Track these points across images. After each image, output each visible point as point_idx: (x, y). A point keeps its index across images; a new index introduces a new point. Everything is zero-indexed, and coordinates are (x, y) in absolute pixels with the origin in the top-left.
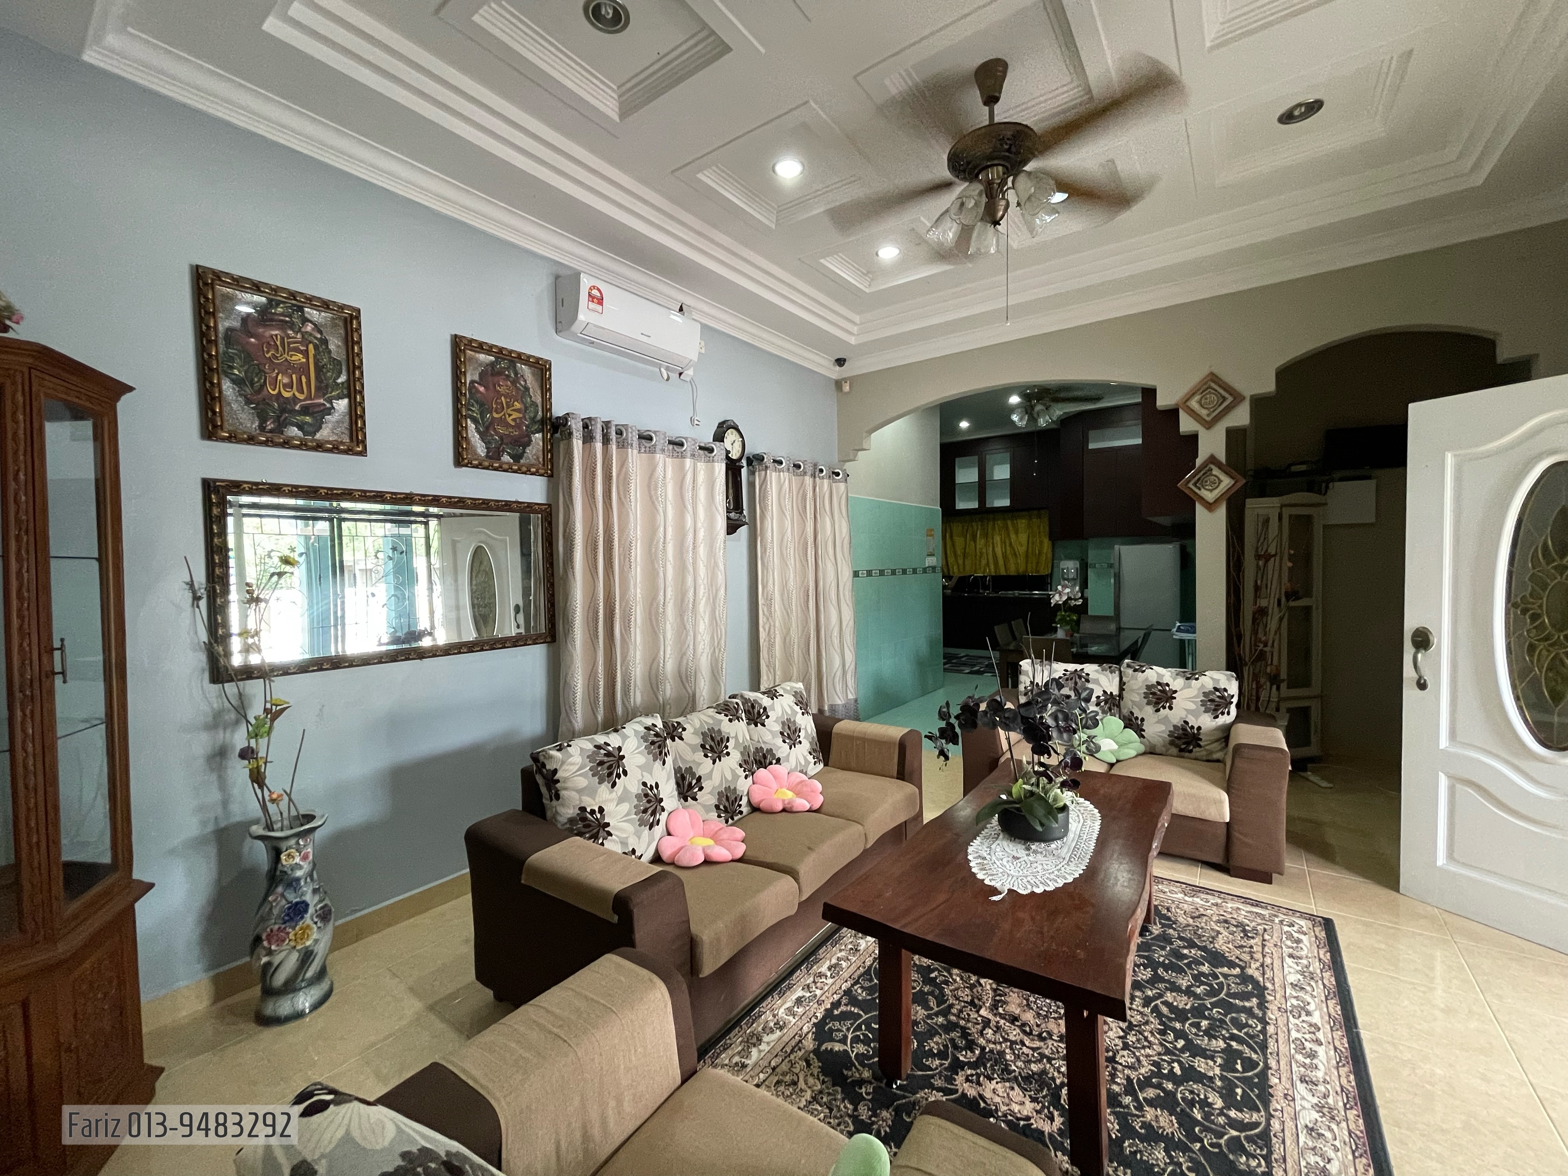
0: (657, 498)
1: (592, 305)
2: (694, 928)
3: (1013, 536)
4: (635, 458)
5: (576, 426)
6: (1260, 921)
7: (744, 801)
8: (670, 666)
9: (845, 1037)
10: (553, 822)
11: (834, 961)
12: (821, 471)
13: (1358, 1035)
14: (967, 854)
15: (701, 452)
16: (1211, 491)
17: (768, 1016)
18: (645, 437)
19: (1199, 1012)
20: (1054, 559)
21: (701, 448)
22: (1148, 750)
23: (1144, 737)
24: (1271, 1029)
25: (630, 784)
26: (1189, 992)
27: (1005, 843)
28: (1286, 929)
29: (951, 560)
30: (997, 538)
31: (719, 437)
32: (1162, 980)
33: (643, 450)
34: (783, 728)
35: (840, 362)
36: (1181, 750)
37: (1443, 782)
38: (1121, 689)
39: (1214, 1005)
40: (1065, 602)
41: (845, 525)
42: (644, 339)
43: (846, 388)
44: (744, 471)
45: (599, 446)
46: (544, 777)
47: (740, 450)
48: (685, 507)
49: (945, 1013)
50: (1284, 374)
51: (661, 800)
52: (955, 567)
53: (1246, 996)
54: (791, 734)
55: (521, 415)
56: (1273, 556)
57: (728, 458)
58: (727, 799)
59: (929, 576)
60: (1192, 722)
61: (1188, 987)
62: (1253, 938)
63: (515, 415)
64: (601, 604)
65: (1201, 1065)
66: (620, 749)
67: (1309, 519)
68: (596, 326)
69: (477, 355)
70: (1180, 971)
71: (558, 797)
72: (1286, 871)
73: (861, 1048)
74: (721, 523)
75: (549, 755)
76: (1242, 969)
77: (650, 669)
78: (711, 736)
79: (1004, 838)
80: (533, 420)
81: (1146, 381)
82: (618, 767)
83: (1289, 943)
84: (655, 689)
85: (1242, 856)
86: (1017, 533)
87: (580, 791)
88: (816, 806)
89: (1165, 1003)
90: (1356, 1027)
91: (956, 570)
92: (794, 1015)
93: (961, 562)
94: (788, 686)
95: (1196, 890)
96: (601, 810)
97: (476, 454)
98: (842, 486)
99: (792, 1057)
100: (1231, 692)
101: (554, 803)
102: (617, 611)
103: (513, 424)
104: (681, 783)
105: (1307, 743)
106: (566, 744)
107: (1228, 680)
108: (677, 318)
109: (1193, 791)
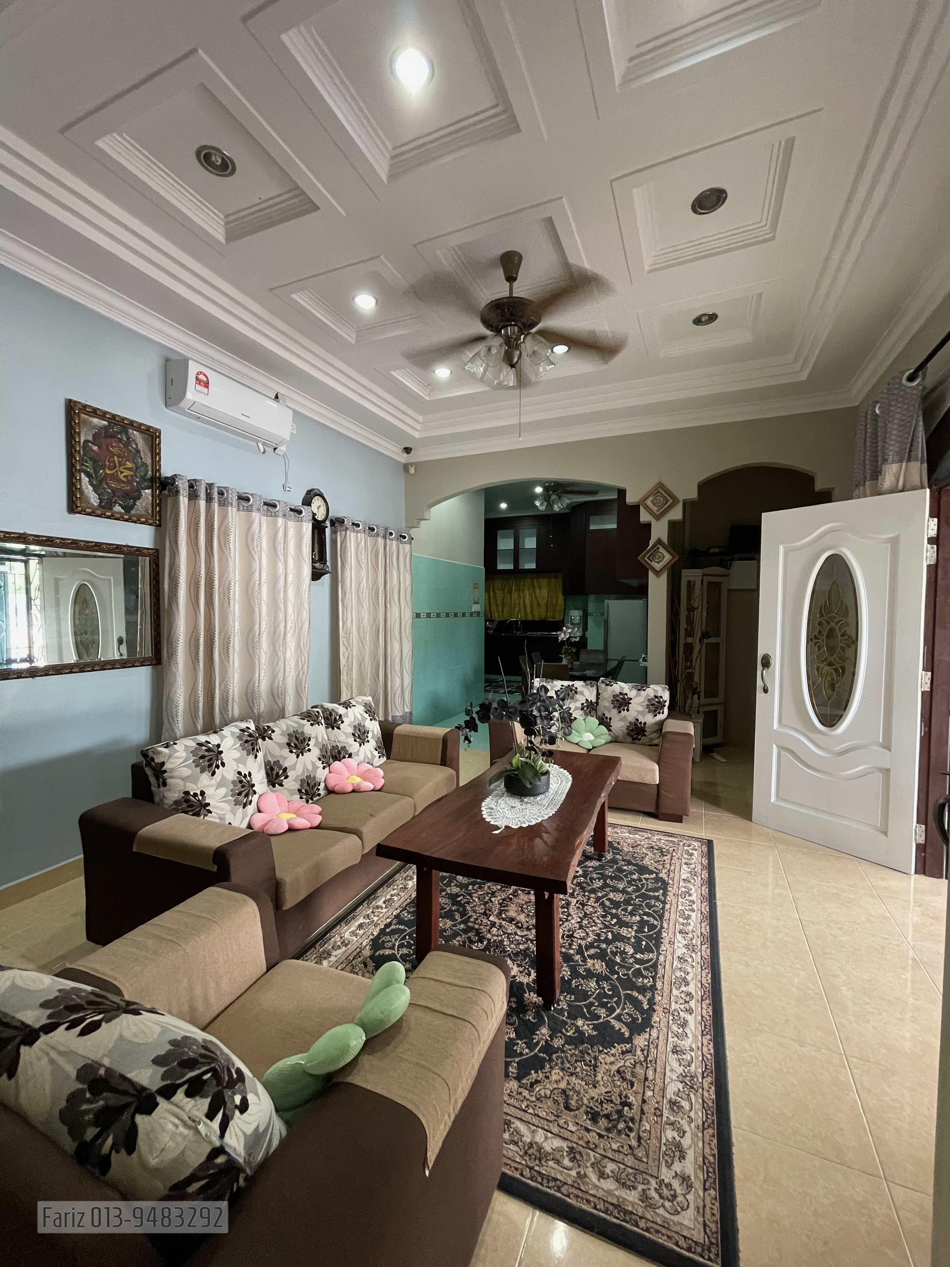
0: (254, 548)
1: (199, 387)
2: (278, 874)
3: (538, 591)
4: (234, 514)
5: (183, 486)
6: (671, 845)
7: (322, 786)
8: (263, 686)
9: (394, 945)
10: (161, 802)
11: (388, 897)
12: (391, 534)
13: (715, 903)
14: (481, 807)
15: (292, 513)
16: (658, 563)
17: (337, 938)
18: (244, 498)
19: (627, 902)
20: (565, 610)
21: (291, 510)
22: (613, 740)
23: (611, 731)
24: (667, 906)
25: (228, 773)
26: (624, 891)
27: (507, 799)
28: (686, 848)
29: (493, 608)
30: (527, 592)
31: (307, 502)
32: (609, 886)
33: (241, 508)
34: (355, 730)
35: (408, 450)
36: (634, 739)
37: (775, 749)
38: (598, 698)
39: (637, 897)
40: (568, 639)
41: (408, 577)
42: (244, 419)
43: (412, 471)
44: (328, 531)
45: (202, 503)
46: (153, 769)
47: (325, 513)
48: (277, 556)
49: (465, 922)
50: (702, 487)
51: (253, 785)
52: (496, 613)
53: (656, 890)
54: (360, 735)
55: (132, 473)
56: (697, 608)
57: (314, 519)
58: (308, 784)
59: (475, 619)
60: (641, 719)
61: (624, 888)
62: (666, 855)
63: (127, 473)
64: (202, 633)
65: (624, 932)
66: (219, 746)
67: (719, 584)
68: (202, 404)
69: (91, 419)
70: (620, 879)
71: (165, 784)
72: (690, 814)
73: (405, 951)
74: (307, 571)
75: (157, 751)
76: (657, 874)
77: (247, 686)
78: (296, 737)
79: (507, 796)
80: (143, 478)
81: (621, 485)
82: (217, 760)
83: (686, 856)
84: (251, 704)
85: (667, 806)
86: (540, 588)
87: (184, 779)
88: (378, 787)
89: (609, 900)
90: (715, 899)
91: (496, 615)
92: (356, 936)
93: (500, 609)
94: (360, 699)
95: (637, 830)
96: (202, 793)
97: (89, 503)
98: (407, 547)
99: (354, 962)
100: (665, 699)
101: (162, 789)
102: (217, 640)
103: (125, 480)
104: (270, 773)
105: (715, 734)
106: (172, 743)
107: (663, 690)
108: (274, 404)
109: (637, 764)
